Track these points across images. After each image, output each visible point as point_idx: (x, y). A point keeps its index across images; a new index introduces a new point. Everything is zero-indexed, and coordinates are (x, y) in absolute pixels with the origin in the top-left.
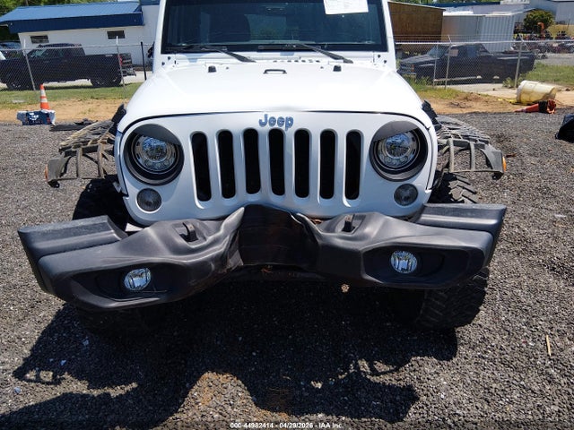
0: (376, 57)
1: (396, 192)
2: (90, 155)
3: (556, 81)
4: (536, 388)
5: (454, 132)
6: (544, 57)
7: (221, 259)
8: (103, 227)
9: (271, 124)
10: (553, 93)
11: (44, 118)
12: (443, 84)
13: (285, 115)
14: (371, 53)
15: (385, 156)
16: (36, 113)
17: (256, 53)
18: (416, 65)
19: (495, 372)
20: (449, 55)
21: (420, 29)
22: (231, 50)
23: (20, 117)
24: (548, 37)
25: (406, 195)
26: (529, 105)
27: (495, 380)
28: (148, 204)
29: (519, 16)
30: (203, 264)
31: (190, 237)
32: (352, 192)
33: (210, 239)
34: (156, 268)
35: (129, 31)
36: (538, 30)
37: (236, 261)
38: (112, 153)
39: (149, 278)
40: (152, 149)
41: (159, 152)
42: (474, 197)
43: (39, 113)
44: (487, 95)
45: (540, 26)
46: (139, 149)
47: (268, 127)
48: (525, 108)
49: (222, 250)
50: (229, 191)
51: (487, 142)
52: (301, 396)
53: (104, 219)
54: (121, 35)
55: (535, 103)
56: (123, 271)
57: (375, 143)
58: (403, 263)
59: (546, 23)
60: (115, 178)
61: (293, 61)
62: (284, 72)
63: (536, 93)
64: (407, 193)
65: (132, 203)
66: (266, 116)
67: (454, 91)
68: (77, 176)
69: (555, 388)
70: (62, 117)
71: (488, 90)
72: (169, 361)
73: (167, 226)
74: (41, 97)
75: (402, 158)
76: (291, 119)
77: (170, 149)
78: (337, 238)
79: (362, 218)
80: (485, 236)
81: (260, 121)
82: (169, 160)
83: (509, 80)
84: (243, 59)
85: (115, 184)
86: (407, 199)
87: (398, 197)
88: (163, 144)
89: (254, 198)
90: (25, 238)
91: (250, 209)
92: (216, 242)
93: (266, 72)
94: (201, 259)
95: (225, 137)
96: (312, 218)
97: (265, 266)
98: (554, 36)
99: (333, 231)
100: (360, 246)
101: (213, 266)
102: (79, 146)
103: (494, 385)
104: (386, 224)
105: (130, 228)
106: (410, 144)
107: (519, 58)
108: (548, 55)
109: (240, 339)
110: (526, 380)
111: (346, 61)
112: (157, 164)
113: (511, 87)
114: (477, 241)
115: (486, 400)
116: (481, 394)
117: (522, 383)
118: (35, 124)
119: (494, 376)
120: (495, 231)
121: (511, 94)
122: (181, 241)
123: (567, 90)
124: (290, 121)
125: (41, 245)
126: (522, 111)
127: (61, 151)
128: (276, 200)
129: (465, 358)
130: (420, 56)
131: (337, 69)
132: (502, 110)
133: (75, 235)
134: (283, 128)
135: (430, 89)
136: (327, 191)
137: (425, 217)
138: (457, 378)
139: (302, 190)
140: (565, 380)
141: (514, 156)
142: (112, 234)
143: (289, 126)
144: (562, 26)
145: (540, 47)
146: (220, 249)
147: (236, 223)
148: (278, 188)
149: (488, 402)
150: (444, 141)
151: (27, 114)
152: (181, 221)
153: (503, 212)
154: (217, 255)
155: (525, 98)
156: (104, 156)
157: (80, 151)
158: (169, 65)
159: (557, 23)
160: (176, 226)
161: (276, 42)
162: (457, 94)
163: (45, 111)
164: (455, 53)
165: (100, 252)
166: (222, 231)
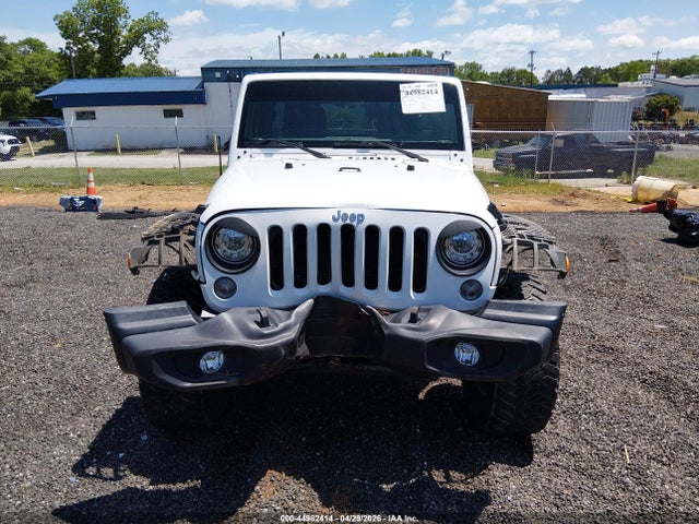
0: (452, 156)
1: (461, 288)
2: (172, 244)
3: (681, 176)
4: (608, 494)
5: (520, 232)
6: (669, 149)
7: (291, 346)
8: (182, 312)
9: (343, 220)
10: (675, 190)
11: (91, 205)
12: (546, 177)
13: (357, 212)
14: (447, 152)
15: (451, 252)
16: (81, 199)
17: (331, 149)
18: (515, 156)
19: (568, 480)
20: (553, 145)
21: (521, 115)
22: (306, 146)
23: (63, 202)
24: (675, 126)
25: (472, 291)
26: (646, 203)
27: (567, 487)
28: (224, 291)
29: (640, 101)
30: (274, 349)
31: (263, 323)
32: (420, 285)
33: (281, 325)
34: (229, 351)
35: (189, 110)
36: (662, 117)
37: (303, 350)
38: (193, 243)
39: (222, 362)
40: (231, 240)
41: (237, 243)
42: (543, 296)
43: (86, 199)
44: (598, 192)
45: (664, 113)
46: (219, 240)
47: (340, 223)
48: (641, 207)
49: (293, 336)
50: (300, 281)
51: (551, 243)
52: (365, 494)
53: (184, 304)
54: (179, 114)
55: (654, 201)
56: (198, 353)
57: (442, 240)
58: (466, 355)
59: (672, 109)
60: (195, 268)
61: (368, 158)
62: (359, 170)
63: (654, 190)
64: (471, 289)
65: (209, 291)
66: (339, 212)
67: (559, 186)
68: (160, 263)
69: (628, 495)
70: (109, 204)
71: (599, 186)
72: (230, 458)
73: (242, 313)
74: (88, 181)
75: (468, 255)
76: (362, 216)
77: (248, 241)
78: (403, 329)
79: (428, 311)
80: (544, 331)
81: (333, 217)
82: (246, 250)
83: (624, 174)
84: (319, 155)
85: (192, 272)
86: (472, 294)
87: (463, 292)
88: (242, 235)
89: (324, 289)
90: (110, 319)
91: (320, 300)
92: (287, 329)
93: (341, 170)
94: (272, 344)
95: (300, 231)
96: (381, 311)
97: (333, 358)
98: (681, 125)
99: (400, 322)
100: (424, 336)
101: (283, 352)
102: (161, 236)
103: (566, 492)
104: (449, 317)
105: (205, 314)
106: (476, 243)
107: (636, 149)
108: (673, 146)
109: (304, 439)
110: (599, 488)
111: (421, 160)
112: (235, 254)
113: (628, 183)
114: (537, 335)
115: (555, 505)
116: (551, 500)
117: (595, 489)
118: (79, 210)
119: (566, 483)
120: (555, 327)
121: (626, 191)
122: (255, 327)
123: (694, 188)
124: (361, 218)
125: (125, 325)
126: (638, 211)
127: (144, 239)
128: (345, 291)
129: (539, 466)
130: (521, 144)
131: (411, 168)
132: (614, 209)
133: (157, 317)
134: (355, 224)
135: (532, 183)
136: (395, 284)
137: (488, 312)
138: (528, 483)
139: (371, 282)
140: (640, 488)
141: (617, 261)
142: (190, 318)
143: (360, 221)
144: (691, 113)
145: (664, 137)
146: (290, 335)
147: (307, 311)
148: (348, 280)
149: (558, 507)
150: (509, 241)
151: (72, 199)
152: (255, 309)
153: (563, 309)
154: (288, 341)
155: (641, 195)
156: (185, 245)
157: (162, 240)
158: (245, 159)
159: (686, 110)
160: (250, 312)
161: (352, 139)
162: (562, 189)
163: (92, 197)
164: (560, 143)
165: (179, 334)
166: (292, 319)
